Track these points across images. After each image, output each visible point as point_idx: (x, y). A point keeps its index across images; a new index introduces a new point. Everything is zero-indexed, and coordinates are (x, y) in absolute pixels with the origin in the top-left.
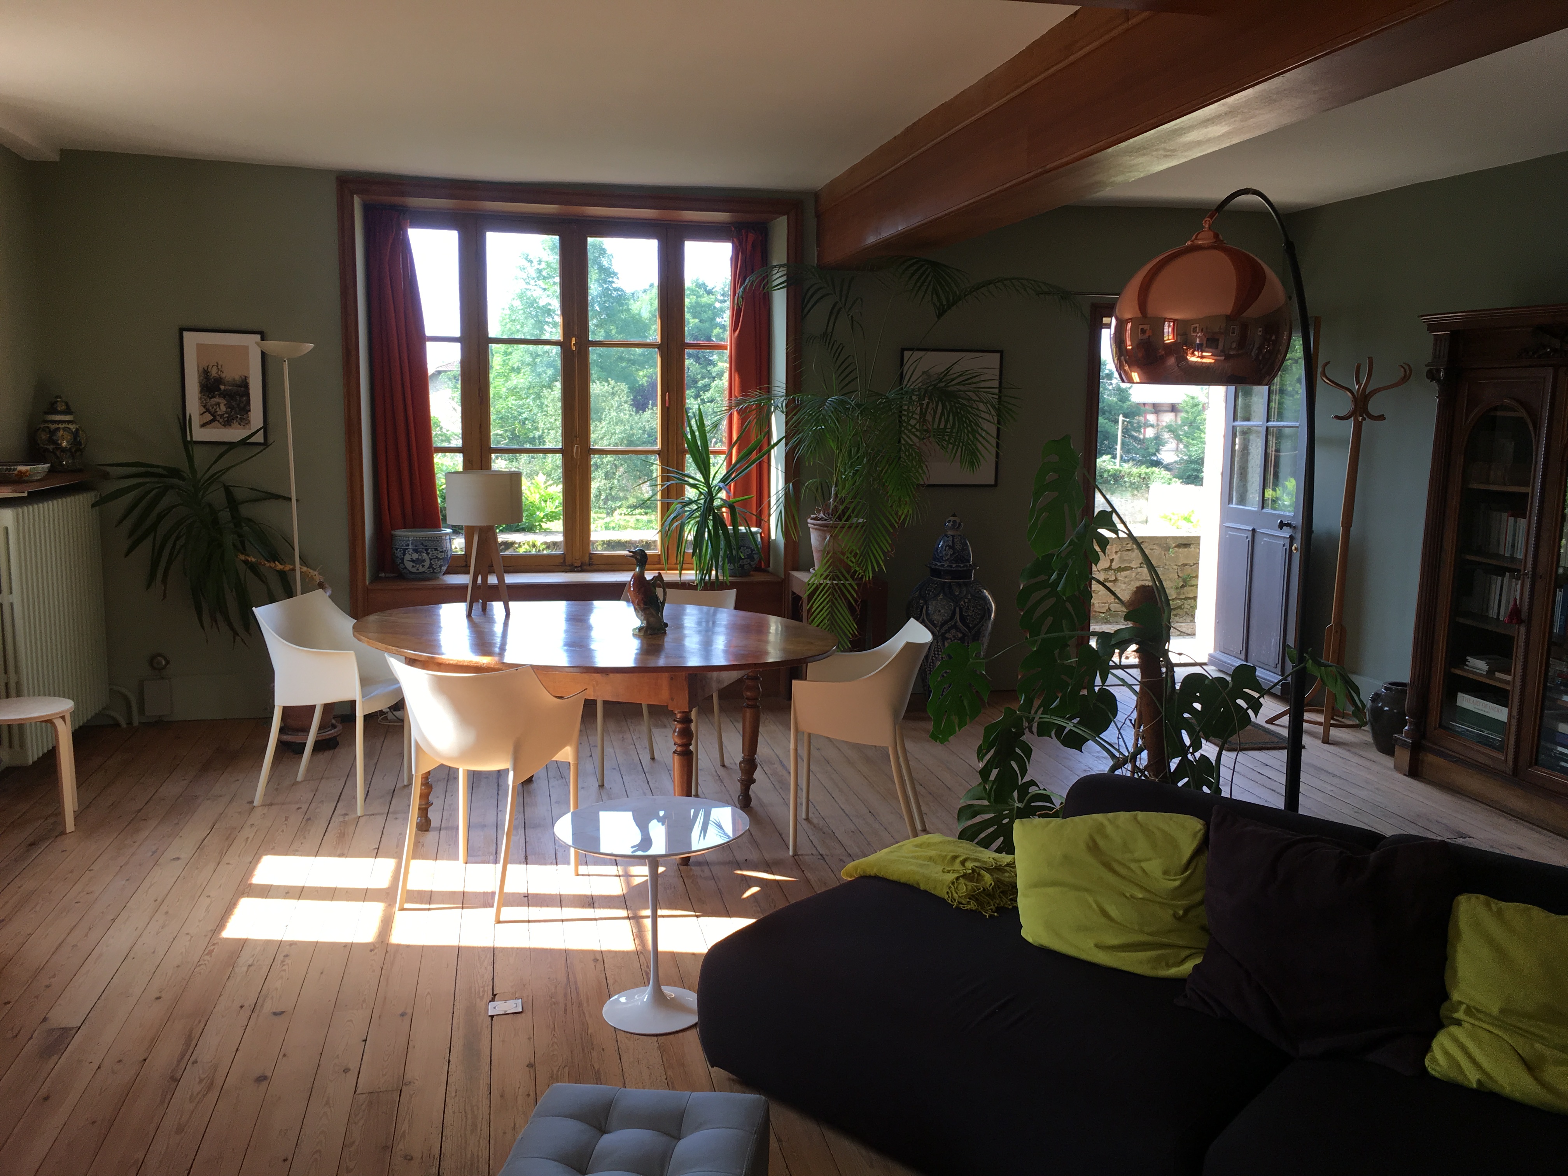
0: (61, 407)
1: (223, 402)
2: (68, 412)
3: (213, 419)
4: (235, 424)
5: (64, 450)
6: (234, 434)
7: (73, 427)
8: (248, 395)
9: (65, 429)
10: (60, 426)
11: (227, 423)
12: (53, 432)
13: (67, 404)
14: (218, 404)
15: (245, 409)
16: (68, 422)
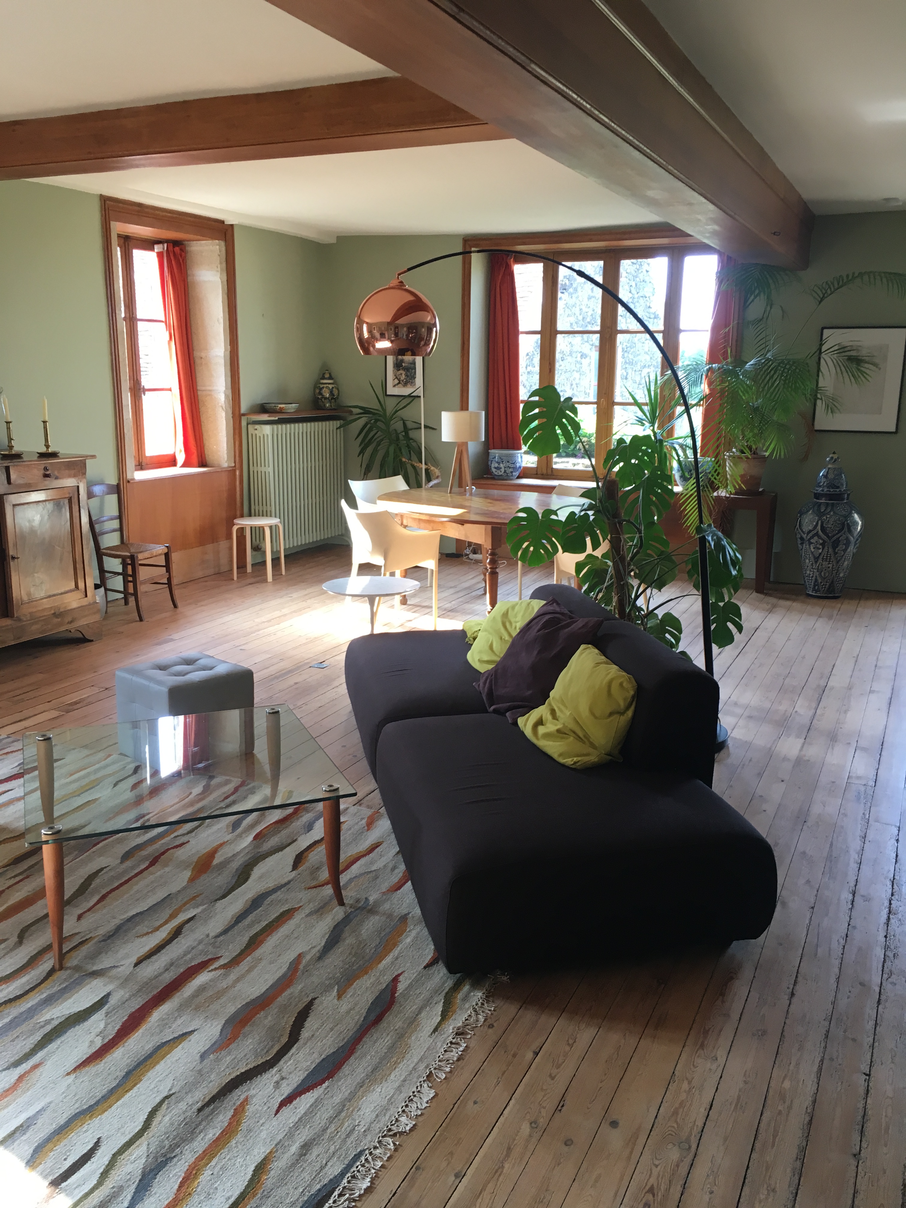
0: (327, 376)
1: (403, 372)
2: (330, 378)
3: (400, 383)
4: (409, 385)
5: (326, 398)
6: (406, 391)
7: (330, 386)
8: (415, 369)
9: (326, 387)
10: (325, 386)
11: (405, 384)
12: (321, 389)
13: (330, 374)
14: (401, 374)
15: (414, 377)
16: (329, 384)
